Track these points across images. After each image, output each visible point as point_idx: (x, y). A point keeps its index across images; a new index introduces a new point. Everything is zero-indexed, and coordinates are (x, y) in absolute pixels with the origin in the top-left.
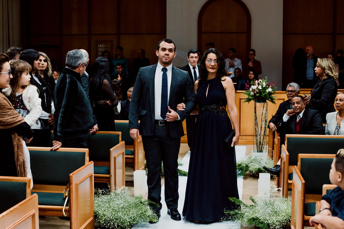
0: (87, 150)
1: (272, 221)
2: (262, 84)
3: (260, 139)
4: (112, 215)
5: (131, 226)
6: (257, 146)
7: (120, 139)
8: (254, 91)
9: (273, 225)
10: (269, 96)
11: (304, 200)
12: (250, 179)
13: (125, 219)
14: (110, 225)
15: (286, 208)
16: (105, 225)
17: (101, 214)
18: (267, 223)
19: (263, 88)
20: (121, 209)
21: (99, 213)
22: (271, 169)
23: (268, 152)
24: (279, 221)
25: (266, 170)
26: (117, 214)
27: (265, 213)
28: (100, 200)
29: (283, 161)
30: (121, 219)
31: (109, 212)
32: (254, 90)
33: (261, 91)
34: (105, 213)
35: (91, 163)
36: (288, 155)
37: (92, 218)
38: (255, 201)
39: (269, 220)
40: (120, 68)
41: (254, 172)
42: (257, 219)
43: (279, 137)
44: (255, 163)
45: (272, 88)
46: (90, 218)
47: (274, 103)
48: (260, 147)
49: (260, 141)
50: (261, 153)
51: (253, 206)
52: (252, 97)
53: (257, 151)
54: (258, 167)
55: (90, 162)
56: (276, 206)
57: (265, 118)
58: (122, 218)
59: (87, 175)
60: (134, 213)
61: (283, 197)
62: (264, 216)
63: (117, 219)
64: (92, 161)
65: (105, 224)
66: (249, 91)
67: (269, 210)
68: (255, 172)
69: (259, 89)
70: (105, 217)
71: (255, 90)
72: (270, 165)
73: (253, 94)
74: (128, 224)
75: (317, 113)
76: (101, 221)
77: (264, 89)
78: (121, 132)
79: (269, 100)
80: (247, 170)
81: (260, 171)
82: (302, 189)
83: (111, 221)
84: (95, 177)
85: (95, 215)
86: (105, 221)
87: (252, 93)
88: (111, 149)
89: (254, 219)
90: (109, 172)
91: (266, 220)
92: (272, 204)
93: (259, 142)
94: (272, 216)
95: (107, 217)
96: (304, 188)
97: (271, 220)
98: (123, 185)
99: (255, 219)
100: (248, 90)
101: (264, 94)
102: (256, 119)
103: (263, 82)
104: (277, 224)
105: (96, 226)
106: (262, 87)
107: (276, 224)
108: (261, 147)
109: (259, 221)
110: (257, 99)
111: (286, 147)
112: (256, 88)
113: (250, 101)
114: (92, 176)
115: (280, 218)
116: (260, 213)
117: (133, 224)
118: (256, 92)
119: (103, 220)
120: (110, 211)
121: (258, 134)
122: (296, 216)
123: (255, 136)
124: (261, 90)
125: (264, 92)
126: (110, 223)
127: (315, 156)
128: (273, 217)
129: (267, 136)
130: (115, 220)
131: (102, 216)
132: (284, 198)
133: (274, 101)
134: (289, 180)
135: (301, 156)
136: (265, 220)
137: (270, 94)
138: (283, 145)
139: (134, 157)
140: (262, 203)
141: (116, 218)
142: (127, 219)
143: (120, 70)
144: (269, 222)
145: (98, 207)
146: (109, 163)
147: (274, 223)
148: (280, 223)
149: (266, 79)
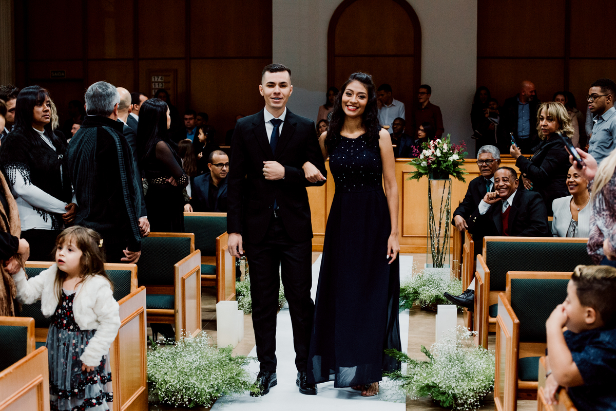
0: (135, 267)
1: (461, 390)
2: (442, 147)
3: (438, 244)
4: (179, 381)
5: (213, 401)
6: (433, 256)
7: (193, 245)
8: (428, 160)
9: (464, 398)
10: (454, 168)
11: (518, 353)
12: (421, 315)
13: (202, 389)
14: (175, 400)
15: (485, 366)
16: (167, 400)
17: (160, 380)
18: (452, 393)
19: (444, 155)
20: (194, 371)
21: (155, 378)
22: (458, 297)
23: (451, 266)
24: (473, 390)
25: (450, 299)
26: (189, 380)
27: (448, 376)
28: (158, 355)
29: (480, 284)
30: (196, 389)
31: (173, 377)
32: (426, 158)
33: (440, 159)
34: (167, 378)
35: (142, 289)
36: (488, 273)
37: (144, 388)
38: (431, 354)
39: (455, 388)
40: (190, 119)
41: (428, 302)
42: (435, 387)
43: (472, 241)
44: (430, 286)
45: (459, 154)
46: (140, 387)
47: (463, 180)
48: (438, 258)
49: (438, 247)
50: (440, 269)
51: (426, 362)
52: (423, 170)
53: (434, 264)
54: (435, 294)
55: (140, 289)
56: (467, 364)
57: (447, 207)
58: (197, 387)
59: (134, 312)
60: (217, 377)
61: (479, 348)
62: (447, 382)
63: (187, 389)
64: (143, 287)
65: (167, 398)
66: (419, 160)
67: (456, 370)
68: (430, 302)
69: (436, 156)
70: (167, 386)
71: (428, 157)
72: (457, 290)
73: (426, 165)
74: (208, 396)
75: (536, 197)
76: (160, 392)
77: (446, 155)
78: (193, 234)
79: (454, 176)
80: (417, 299)
81: (438, 301)
82: (513, 335)
83: (178, 393)
84: (148, 314)
85: (148, 382)
86: (166, 392)
87: (424, 164)
88: (176, 265)
89: (428, 387)
90: (172, 305)
91: (450, 389)
92: (461, 360)
93: (436, 249)
94: (460, 381)
95: (170, 385)
96: (517, 333)
97: (458, 387)
98: (198, 327)
99: (432, 386)
100: (416, 157)
101: (445, 165)
102: (432, 208)
103: (443, 144)
104: (471, 395)
105: (150, 401)
106: (442, 153)
107: (467, 394)
108: (440, 257)
109: (438, 391)
110: (432, 174)
111: (485, 260)
112: (431, 154)
113: (420, 177)
114: (143, 313)
115: (475, 385)
116: (439, 375)
117: (216, 397)
118: (430, 162)
119: (163, 390)
120: (176, 375)
121: (435, 236)
122: (504, 381)
123: (430, 239)
124: (441, 157)
125: (445, 162)
126: (176, 396)
127: (535, 275)
128: (462, 383)
129: (451, 237)
130: (184, 391)
131: (162, 384)
132: (481, 349)
133: (463, 176)
134: (489, 317)
135: (512, 275)
136: (449, 387)
137: (455, 164)
138: (479, 256)
139: (217, 276)
140: (444, 358)
141: (187, 387)
142: (206, 389)
143: (192, 122)
144: (456, 391)
145: (153, 367)
146: (173, 288)
147: (465, 393)
148: (475, 393)
149: (448, 137)
